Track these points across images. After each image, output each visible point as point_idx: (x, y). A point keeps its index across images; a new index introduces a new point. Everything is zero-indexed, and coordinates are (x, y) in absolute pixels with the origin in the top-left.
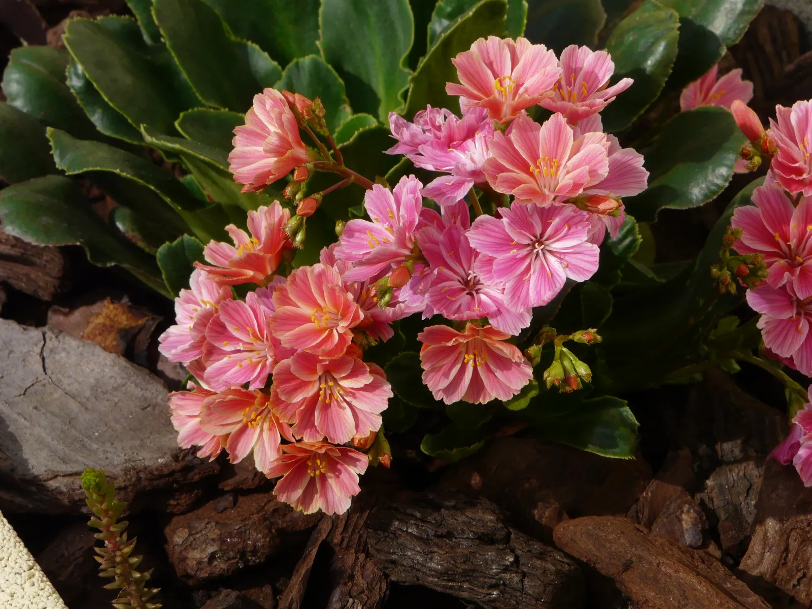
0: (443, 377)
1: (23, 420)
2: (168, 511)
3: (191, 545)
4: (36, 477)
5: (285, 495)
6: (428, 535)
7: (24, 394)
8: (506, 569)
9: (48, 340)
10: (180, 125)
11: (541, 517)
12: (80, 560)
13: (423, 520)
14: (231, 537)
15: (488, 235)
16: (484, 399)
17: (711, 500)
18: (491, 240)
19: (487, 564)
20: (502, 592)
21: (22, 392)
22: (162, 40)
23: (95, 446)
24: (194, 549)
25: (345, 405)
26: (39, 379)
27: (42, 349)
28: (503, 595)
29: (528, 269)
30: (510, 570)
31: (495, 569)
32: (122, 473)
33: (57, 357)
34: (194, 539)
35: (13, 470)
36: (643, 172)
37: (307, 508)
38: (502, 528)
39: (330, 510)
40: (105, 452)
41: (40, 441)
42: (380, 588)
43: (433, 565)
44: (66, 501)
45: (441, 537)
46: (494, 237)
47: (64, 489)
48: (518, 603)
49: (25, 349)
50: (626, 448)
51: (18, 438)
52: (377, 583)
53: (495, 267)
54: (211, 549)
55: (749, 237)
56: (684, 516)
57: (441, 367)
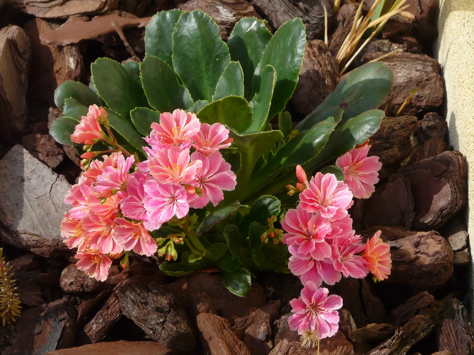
0: (124, 239)
1: (30, 208)
2: (69, 260)
3: (66, 276)
4: (17, 231)
5: (81, 267)
6: (137, 301)
7: (37, 198)
8: (157, 324)
9: (57, 180)
10: (132, 112)
11: (200, 308)
12: (19, 269)
13: (139, 295)
14: (80, 278)
15: (152, 188)
16: (142, 254)
17: (280, 324)
18: (152, 190)
19: (152, 319)
20: (154, 333)
21: (37, 197)
22: (140, 76)
23: (51, 226)
24: (67, 278)
25: (111, 239)
26: (47, 194)
27: (54, 183)
28: (154, 334)
29: (163, 207)
30: (159, 325)
31: (153, 322)
32: (52, 240)
33: (57, 188)
34: (69, 274)
35: (11, 226)
36: (235, 182)
37: (91, 275)
38: (168, 307)
39: (98, 279)
40: (53, 230)
41: (31, 219)
42: (116, 316)
43: (134, 313)
44: (24, 244)
45: (142, 303)
46: (154, 190)
47: (25, 239)
48: (159, 339)
49: (48, 181)
50: (242, 292)
51: (23, 214)
52: (115, 314)
53: (150, 202)
54: (72, 280)
55: (290, 222)
56: (261, 327)
57: (125, 235)
